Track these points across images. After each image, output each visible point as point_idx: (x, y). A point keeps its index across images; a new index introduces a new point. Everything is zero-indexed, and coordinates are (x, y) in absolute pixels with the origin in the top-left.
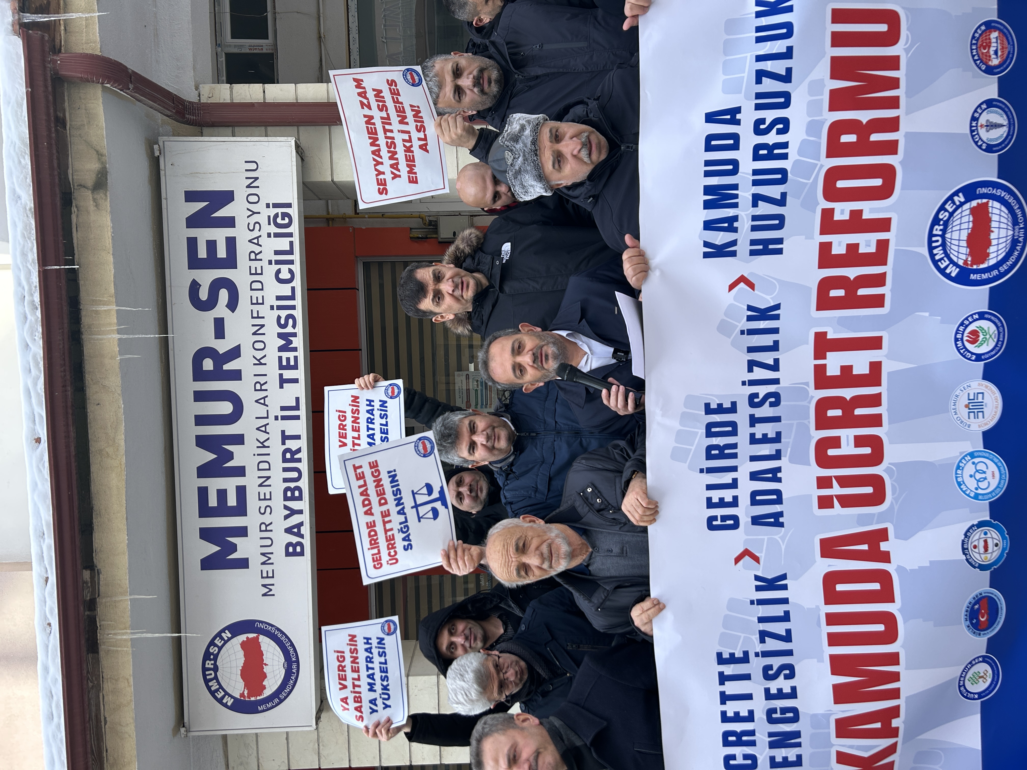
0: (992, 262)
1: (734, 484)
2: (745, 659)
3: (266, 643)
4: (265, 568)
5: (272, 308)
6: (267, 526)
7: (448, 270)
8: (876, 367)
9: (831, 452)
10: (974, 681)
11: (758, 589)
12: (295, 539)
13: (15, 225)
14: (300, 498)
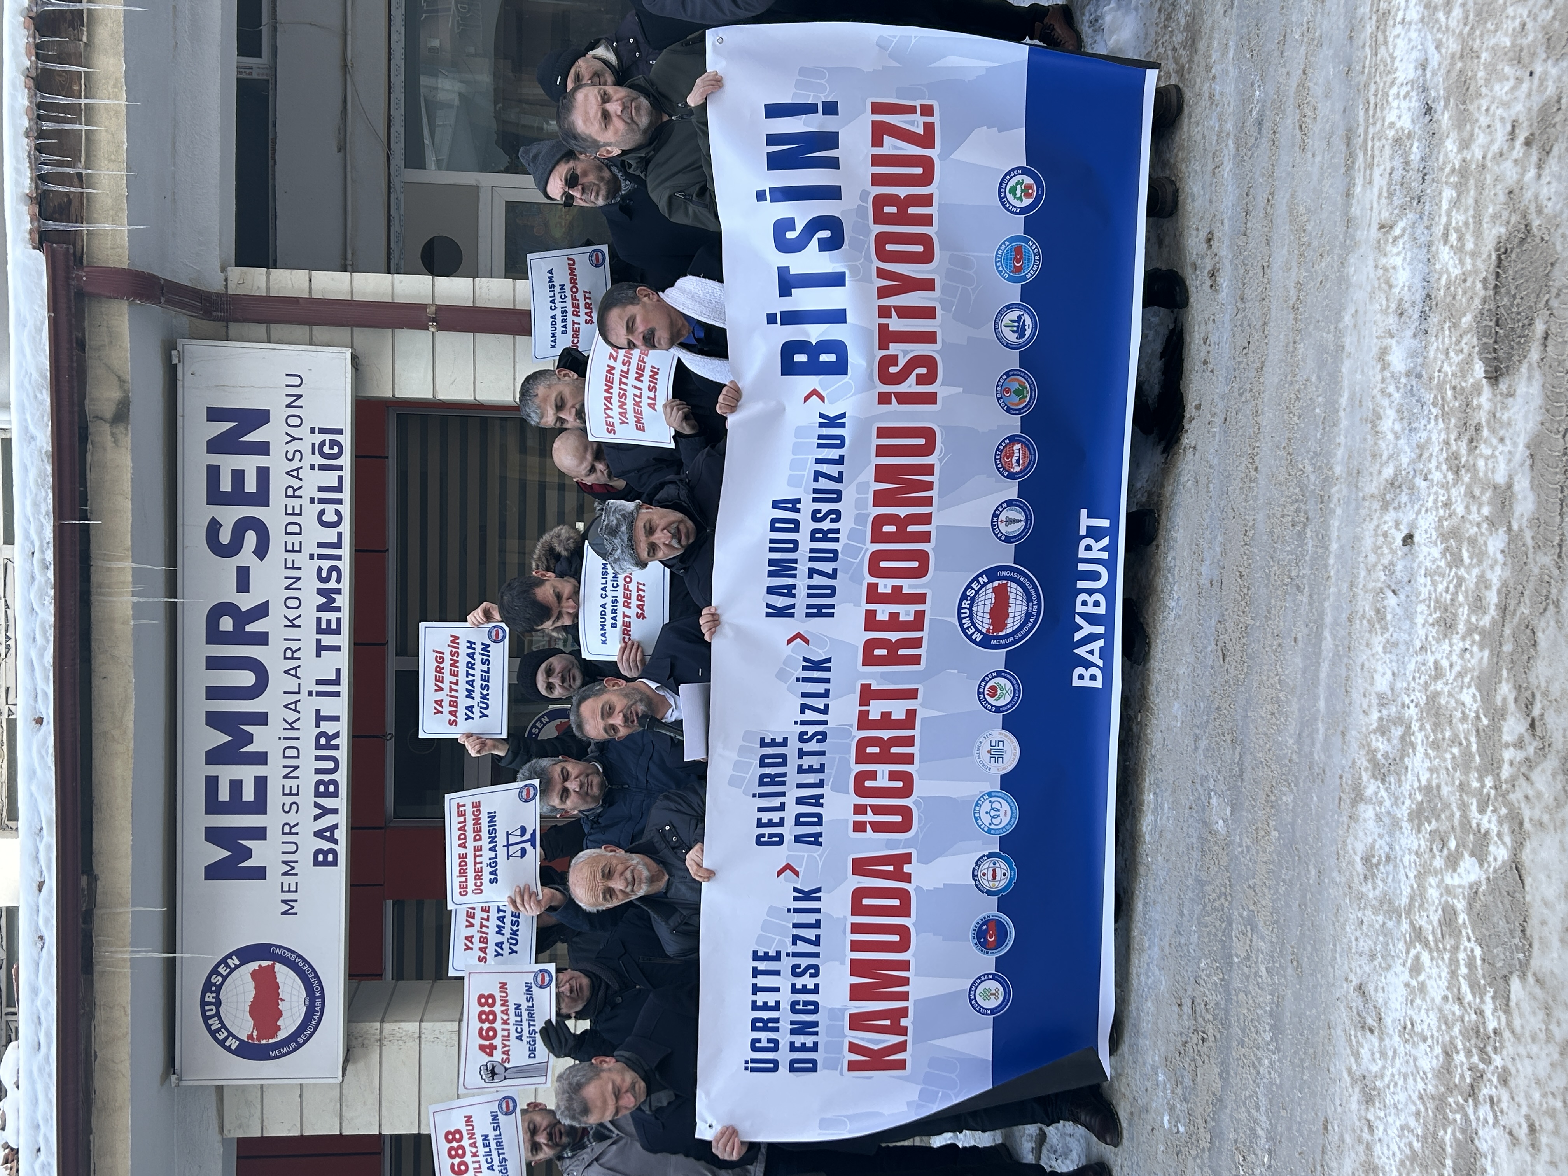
0: (1010, 630)
1: (782, 807)
2: (777, 958)
3: (283, 973)
4: (287, 880)
5: (312, 557)
6: (291, 827)
8: (911, 714)
9: (868, 784)
10: (986, 998)
11: (795, 899)
12: (326, 845)
13: (25, 469)
14: (335, 794)
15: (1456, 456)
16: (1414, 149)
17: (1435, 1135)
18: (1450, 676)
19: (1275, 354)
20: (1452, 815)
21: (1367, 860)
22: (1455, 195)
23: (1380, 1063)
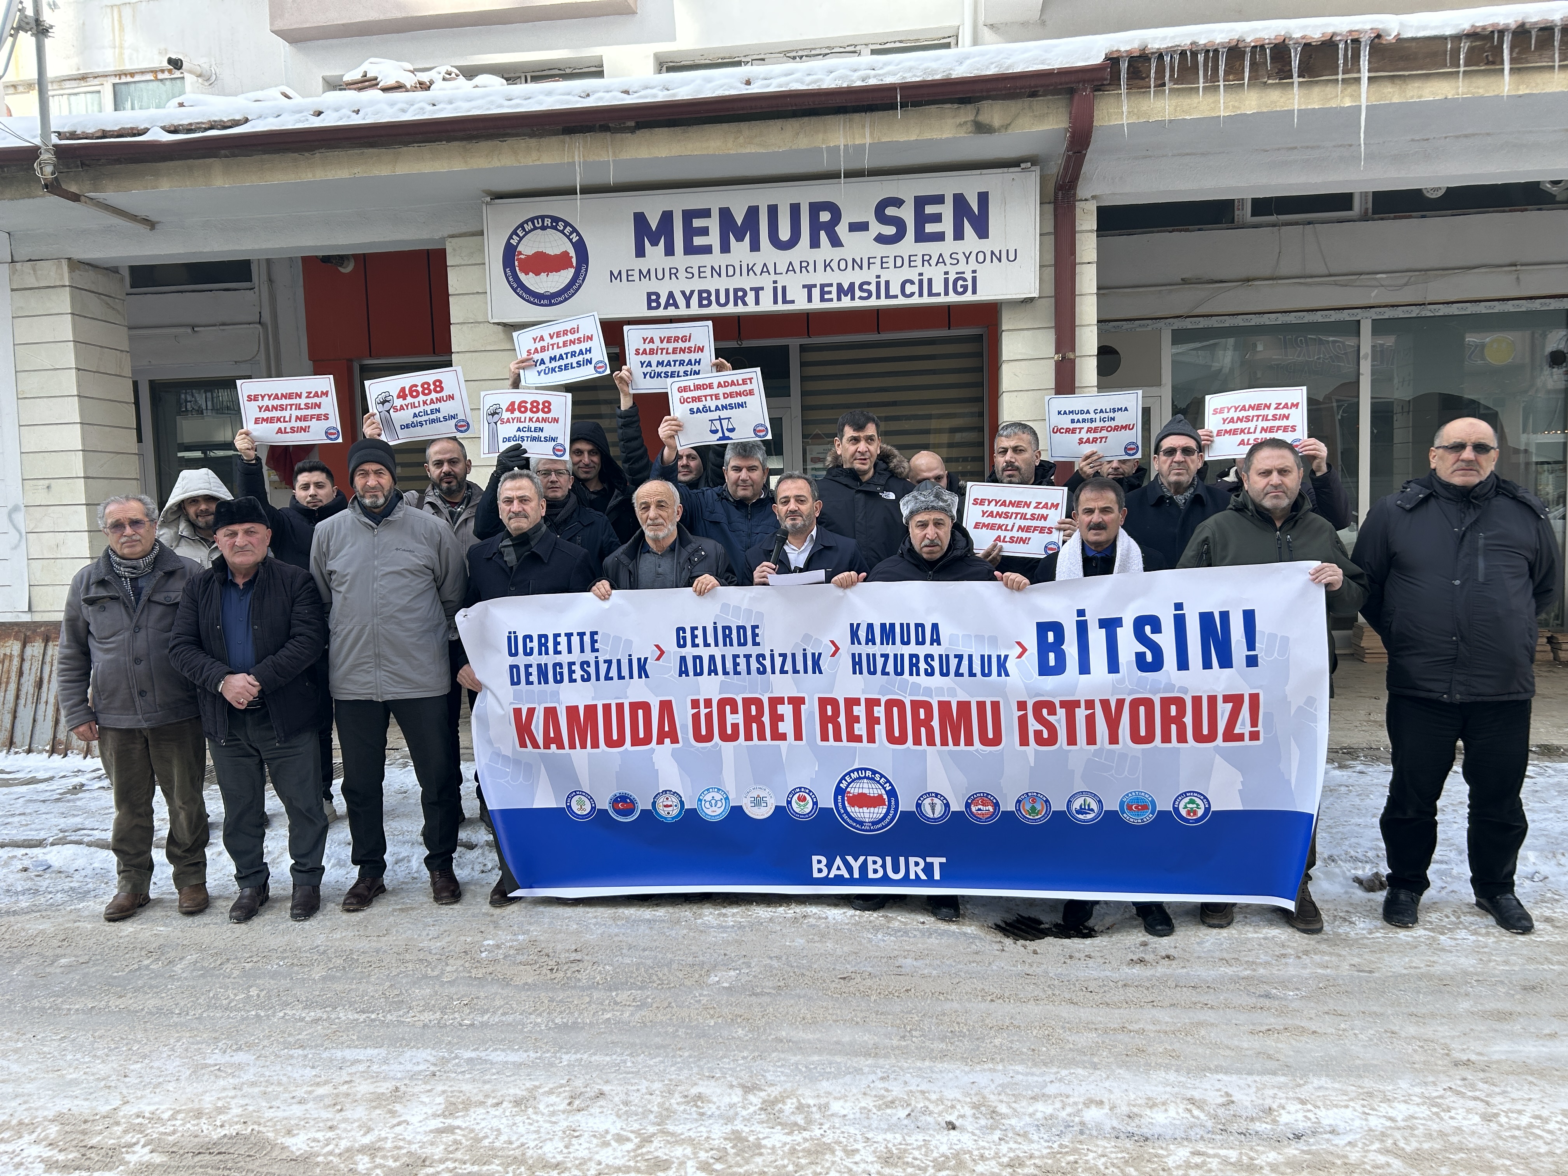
0: (849, 809)
1: (706, 645)
2: (594, 650)
3: (568, 275)
4: (636, 274)
5: (878, 277)
6: (675, 274)
7: (875, 449)
8: (783, 737)
9: (728, 708)
10: (578, 802)
11: (639, 660)
12: (663, 301)
14: (701, 305)
15: (1022, 1165)
16: (1264, 1125)
17: (496, 1156)
18: (848, 1162)
19: (1085, 1014)
20: (740, 1166)
21: (699, 1097)
22: (1232, 1160)
23: (546, 1111)
